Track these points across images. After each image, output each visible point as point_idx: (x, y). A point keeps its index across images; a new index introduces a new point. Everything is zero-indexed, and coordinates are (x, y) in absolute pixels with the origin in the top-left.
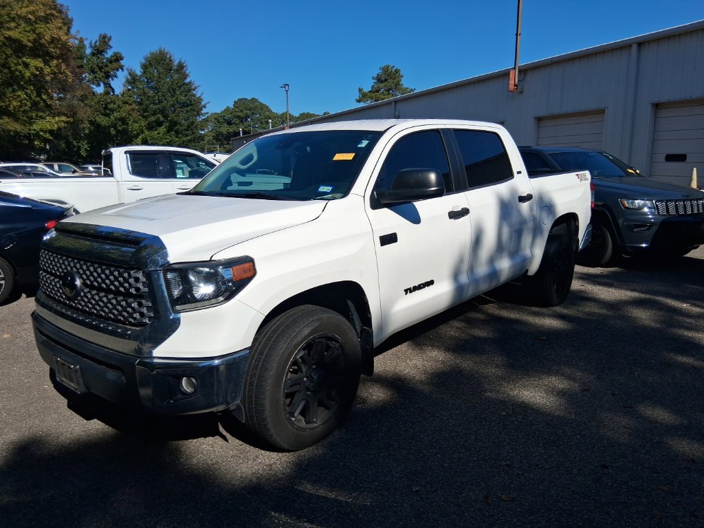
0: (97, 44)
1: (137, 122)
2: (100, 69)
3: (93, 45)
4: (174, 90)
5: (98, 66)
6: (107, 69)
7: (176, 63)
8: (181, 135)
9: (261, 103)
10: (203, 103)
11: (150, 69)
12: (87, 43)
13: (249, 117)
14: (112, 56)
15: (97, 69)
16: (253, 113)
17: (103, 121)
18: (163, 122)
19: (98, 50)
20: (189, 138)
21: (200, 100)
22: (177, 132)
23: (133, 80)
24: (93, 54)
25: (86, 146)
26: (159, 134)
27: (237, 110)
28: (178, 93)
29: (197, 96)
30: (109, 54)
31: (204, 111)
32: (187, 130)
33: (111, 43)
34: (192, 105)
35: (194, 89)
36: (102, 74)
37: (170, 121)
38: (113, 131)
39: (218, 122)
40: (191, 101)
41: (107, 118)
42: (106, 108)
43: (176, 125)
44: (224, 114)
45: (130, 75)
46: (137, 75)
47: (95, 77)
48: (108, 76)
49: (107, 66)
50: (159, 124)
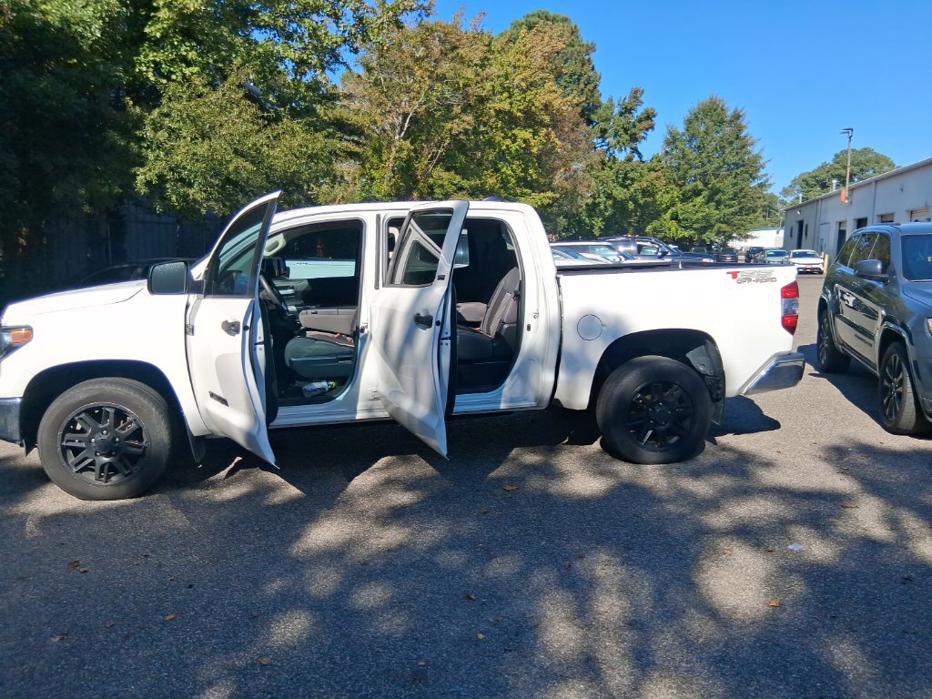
0: (626, 101)
1: (668, 192)
2: (626, 130)
3: (621, 103)
4: (723, 148)
5: (623, 128)
6: (633, 130)
7: (729, 113)
8: (723, 206)
9: (877, 155)
10: (762, 162)
11: (696, 124)
12: (615, 102)
13: (855, 175)
14: (642, 114)
15: (622, 132)
16: (862, 170)
17: (620, 193)
18: (702, 190)
19: (626, 108)
20: (733, 210)
21: (758, 157)
22: (719, 203)
23: (673, 140)
24: (621, 114)
25: (600, 224)
26: (694, 206)
27: (837, 166)
28: (727, 151)
29: (754, 154)
30: (639, 112)
31: (762, 172)
32: (732, 199)
33: (642, 99)
34: (743, 166)
35: (752, 144)
36: (628, 137)
37: (711, 189)
38: (631, 205)
39: (807, 184)
40: (743, 161)
41: (626, 190)
42: (625, 178)
43: (717, 194)
44: (817, 173)
45: (671, 133)
46: (678, 134)
47: (619, 142)
48: (634, 138)
49: (634, 126)
50: (697, 193)
